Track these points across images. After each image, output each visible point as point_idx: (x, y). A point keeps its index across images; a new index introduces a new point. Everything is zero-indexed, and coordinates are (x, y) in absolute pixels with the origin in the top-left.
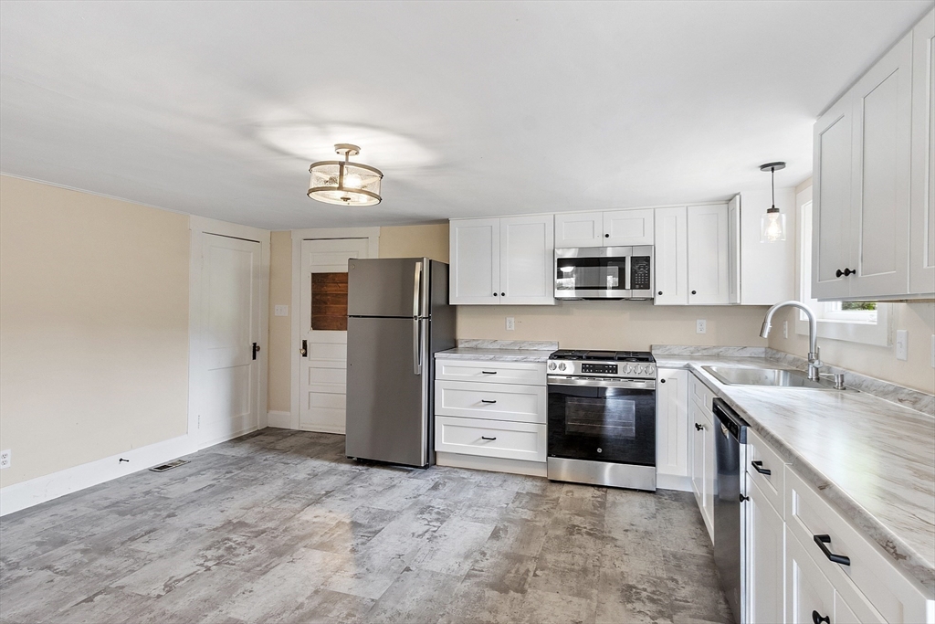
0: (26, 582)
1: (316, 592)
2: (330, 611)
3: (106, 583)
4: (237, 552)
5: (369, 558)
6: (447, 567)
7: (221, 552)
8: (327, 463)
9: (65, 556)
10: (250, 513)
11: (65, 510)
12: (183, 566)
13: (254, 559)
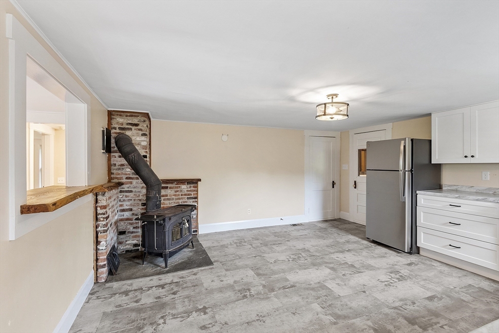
0: (245, 247)
1: (319, 283)
2: (319, 291)
3: (261, 254)
4: (301, 259)
5: (349, 280)
6: (386, 299)
7: (296, 257)
8: (357, 238)
9: (257, 243)
10: (313, 248)
11: (262, 231)
12: (282, 257)
13: (305, 263)
